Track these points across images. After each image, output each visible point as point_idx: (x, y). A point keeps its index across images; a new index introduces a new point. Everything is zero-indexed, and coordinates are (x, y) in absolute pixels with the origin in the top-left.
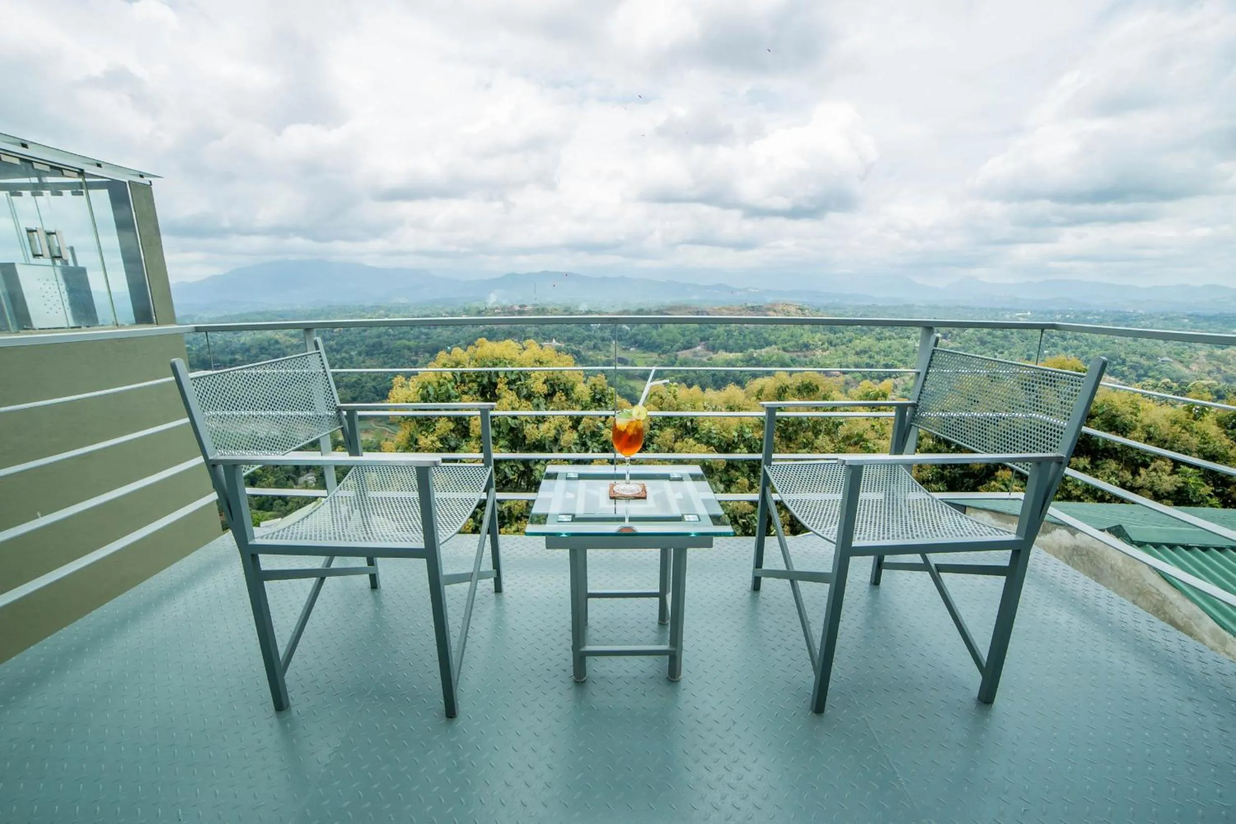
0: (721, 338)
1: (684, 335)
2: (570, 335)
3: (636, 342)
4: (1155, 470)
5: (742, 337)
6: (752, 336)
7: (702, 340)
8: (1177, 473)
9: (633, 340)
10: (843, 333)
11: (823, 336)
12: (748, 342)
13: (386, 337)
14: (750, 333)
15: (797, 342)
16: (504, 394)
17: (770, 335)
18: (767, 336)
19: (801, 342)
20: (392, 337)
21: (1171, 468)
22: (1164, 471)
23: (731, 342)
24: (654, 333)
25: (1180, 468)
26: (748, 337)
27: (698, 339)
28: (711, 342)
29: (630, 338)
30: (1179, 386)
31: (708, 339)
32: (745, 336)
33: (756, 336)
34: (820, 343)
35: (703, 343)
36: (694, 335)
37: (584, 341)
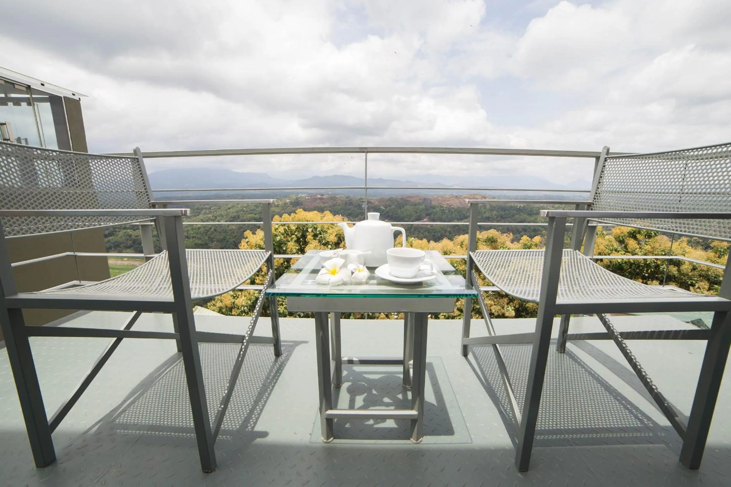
0: (438, 214)
1: (416, 213)
2: (349, 212)
3: (388, 216)
4: (699, 288)
5: (450, 214)
6: (456, 213)
7: (427, 215)
8: (713, 289)
9: (386, 215)
10: (509, 211)
11: (498, 213)
12: (454, 216)
13: (242, 212)
14: (455, 211)
15: (482, 216)
16: (311, 241)
17: (466, 213)
18: (465, 213)
19: (484, 216)
20: (245, 212)
21: (708, 286)
22: (704, 288)
23: (444, 217)
24: (399, 211)
25: (714, 286)
26: (453, 214)
27: (425, 215)
28: (432, 216)
29: (385, 214)
30: (703, 241)
31: (430, 215)
32: (452, 213)
33: (458, 213)
34: (496, 217)
35: (428, 217)
36: (422, 212)
37: (358, 216)
